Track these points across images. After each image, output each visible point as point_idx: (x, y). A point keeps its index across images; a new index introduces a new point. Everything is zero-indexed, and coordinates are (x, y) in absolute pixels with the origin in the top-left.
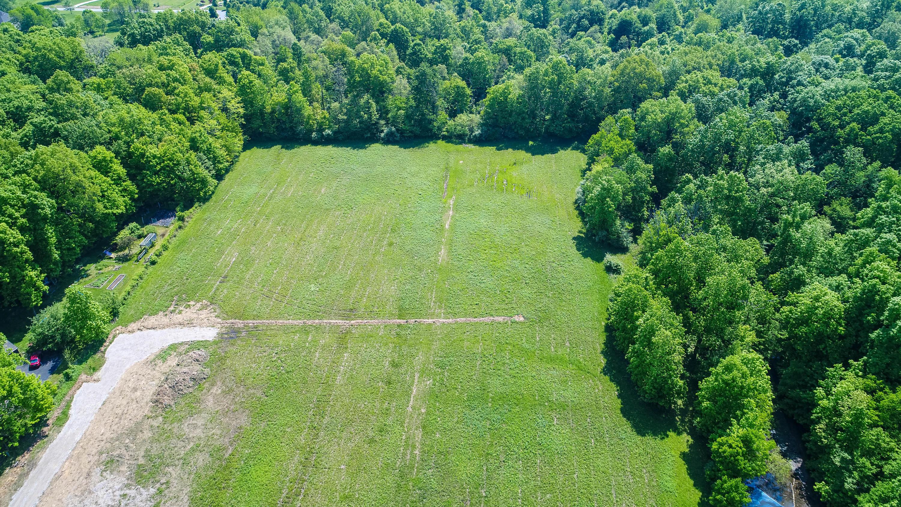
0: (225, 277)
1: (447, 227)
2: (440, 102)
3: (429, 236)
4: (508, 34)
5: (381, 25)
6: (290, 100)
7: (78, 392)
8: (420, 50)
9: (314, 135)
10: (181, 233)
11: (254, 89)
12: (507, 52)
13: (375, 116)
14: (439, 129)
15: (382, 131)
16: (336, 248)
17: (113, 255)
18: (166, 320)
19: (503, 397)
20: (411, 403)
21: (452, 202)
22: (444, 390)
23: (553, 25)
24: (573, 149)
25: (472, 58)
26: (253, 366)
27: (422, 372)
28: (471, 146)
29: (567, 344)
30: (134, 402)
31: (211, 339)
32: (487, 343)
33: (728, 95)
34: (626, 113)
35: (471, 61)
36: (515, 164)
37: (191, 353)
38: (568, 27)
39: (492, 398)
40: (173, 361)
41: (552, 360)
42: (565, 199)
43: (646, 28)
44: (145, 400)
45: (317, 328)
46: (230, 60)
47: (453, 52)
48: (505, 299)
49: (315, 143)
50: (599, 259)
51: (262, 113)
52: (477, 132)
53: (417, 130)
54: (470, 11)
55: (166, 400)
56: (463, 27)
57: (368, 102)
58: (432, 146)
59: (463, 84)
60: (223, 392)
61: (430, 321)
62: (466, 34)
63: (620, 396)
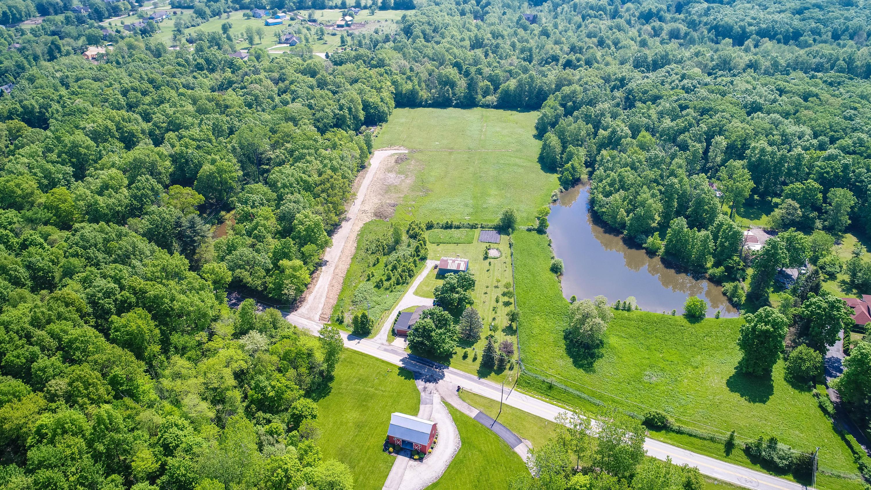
0: (404, 141)
1: (484, 130)
2: (479, 91)
3: (477, 132)
4: (511, 64)
5: (450, 59)
6: (413, 88)
8: (468, 70)
9: (423, 103)
10: (382, 130)
11: (399, 83)
12: (510, 72)
13: (451, 95)
14: (479, 102)
15: (454, 102)
18: (389, 149)
21: (485, 124)
23: (534, 62)
25: (493, 74)
26: (422, 158)
28: (492, 109)
29: (526, 156)
30: (389, 162)
31: (406, 152)
34: (557, 93)
36: (511, 115)
37: (401, 155)
38: (541, 63)
41: (521, 159)
42: (531, 125)
43: (579, 64)
44: (393, 162)
47: (484, 71)
49: (424, 106)
50: (540, 138)
51: (401, 94)
52: (495, 103)
53: (469, 102)
54: (490, 54)
55: (399, 162)
57: (448, 89)
58: (475, 109)
59: (489, 83)
60: (416, 162)
62: (489, 65)
63: (541, 165)
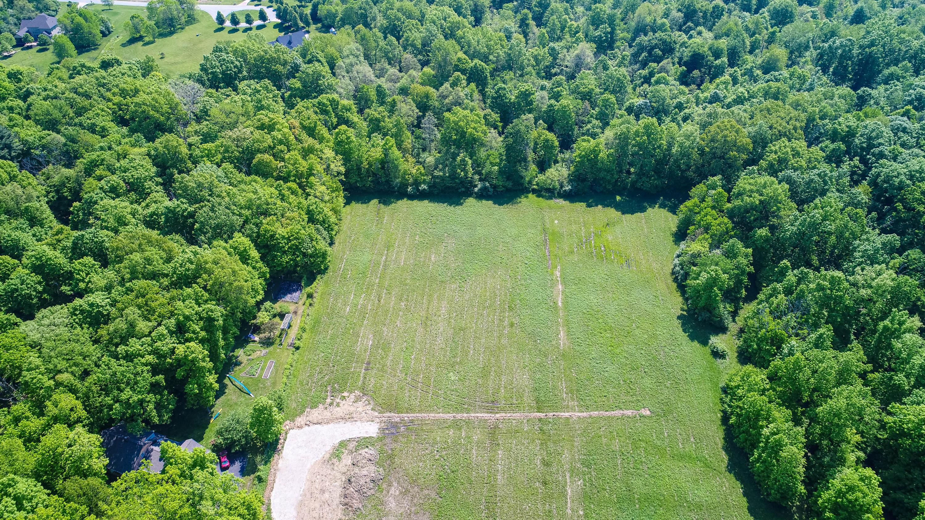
0: (368, 363)
1: (560, 304)
2: (531, 156)
3: (545, 315)
5: (459, 60)
6: (386, 155)
7: (273, 494)
8: (505, 94)
9: (410, 189)
10: (312, 311)
11: (352, 145)
12: (588, 94)
13: (471, 171)
14: (530, 182)
15: (476, 186)
16: (461, 329)
17: (257, 338)
18: (327, 414)
19: (647, 499)
20: (569, 505)
21: (558, 274)
22: (595, 491)
24: (660, 207)
25: (556, 104)
26: (421, 464)
27: (572, 471)
28: (561, 202)
29: (692, 439)
30: (326, 505)
31: (374, 435)
32: (622, 439)
33: (819, 175)
34: (717, 181)
35: (556, 108)
36: (608, 224)
37: (363, 452)
38: (638, 55)
39: (638, 499)
40: (347, 460)
41: (681, 457)
42: (662, 269)
43: (718, 62)
44: (335, 503)
45: (468, 422)
46: (322, 109)
47: (537, 97)
48: (629, 390)
49: (411, 197)
50: (704, 342)
51: (359, 168)
52: (568, 188)
53: (509, 184)
55: (356, 504)
56: (536, 56)
57: (464, 160)
58: (524, 201)
59: (551, 136)
60: (401, 493)
61: (567, 414)
62: (538, 62)
63: (745, 494)
